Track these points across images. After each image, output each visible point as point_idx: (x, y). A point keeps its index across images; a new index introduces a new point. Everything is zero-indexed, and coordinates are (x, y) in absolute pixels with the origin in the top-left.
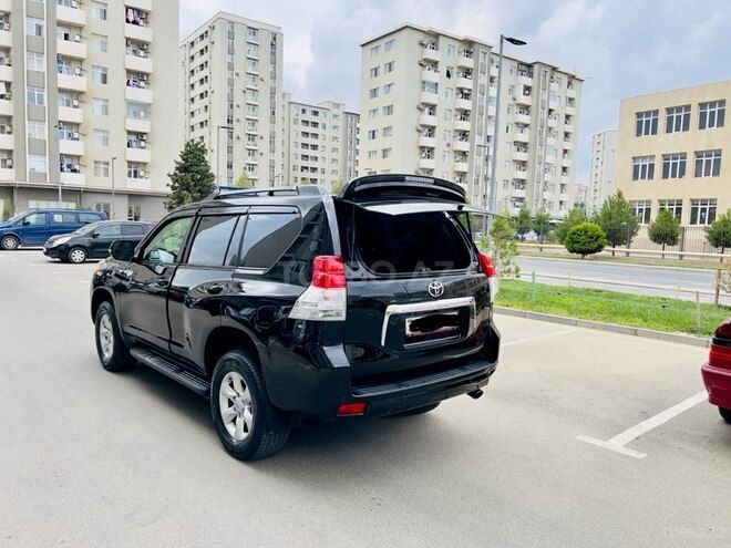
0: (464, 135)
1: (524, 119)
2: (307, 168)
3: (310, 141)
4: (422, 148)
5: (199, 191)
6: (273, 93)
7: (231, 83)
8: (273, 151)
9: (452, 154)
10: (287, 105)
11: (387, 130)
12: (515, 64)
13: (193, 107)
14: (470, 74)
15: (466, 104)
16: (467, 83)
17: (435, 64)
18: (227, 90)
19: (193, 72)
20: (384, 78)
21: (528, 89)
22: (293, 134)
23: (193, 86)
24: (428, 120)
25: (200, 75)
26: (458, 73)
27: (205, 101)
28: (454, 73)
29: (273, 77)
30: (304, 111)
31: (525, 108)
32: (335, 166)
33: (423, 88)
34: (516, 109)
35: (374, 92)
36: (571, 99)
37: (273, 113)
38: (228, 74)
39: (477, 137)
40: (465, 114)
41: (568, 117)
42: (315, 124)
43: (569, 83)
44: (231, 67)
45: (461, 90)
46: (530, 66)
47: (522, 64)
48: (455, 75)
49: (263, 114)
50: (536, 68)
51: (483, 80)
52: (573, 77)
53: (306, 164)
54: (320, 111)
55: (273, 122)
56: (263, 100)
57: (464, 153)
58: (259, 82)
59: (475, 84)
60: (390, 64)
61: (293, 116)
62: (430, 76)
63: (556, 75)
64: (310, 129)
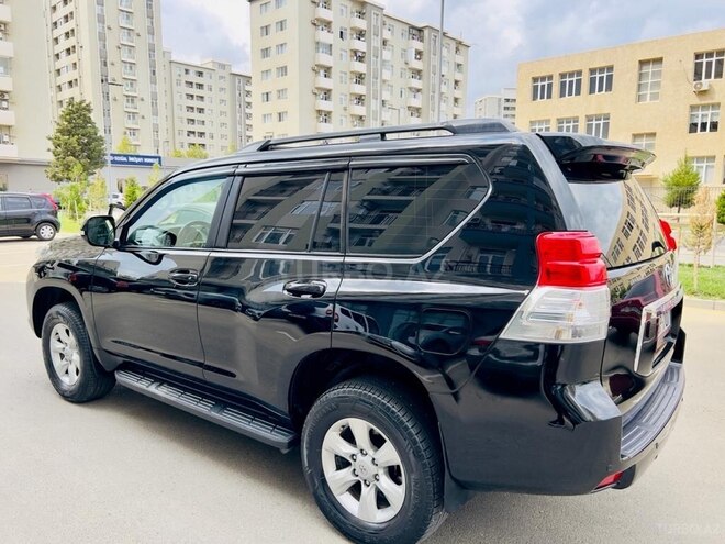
0: (360, 99)
1: (416, 83)
2: (194, 133)
3: (196, 103)
4: (319, 112)
5: (88, 157)
6: (152, 49)
7: (102, 37)
8: (155, 114)
9: (349, 119)
10: (167, 64)
11: (281, 92)
12: (406, 28)
13: (59, 65)
14: (363, 36)
15: (360, 67)
16: (361, 46)
17: (328, 24)
18: (99, 45)
19: (55, 24)
20: (275, 37)
21: (419, 53)
22: (176, 97)
23: (56, 40)
24: (324, 83)
25: (63, 28)
26: (352, 35)
27: (73, 57)
28: (347, 34)
29: (151, 32)
30: (187, 71)
31: (417, 73)
32: (224, 131)
33: (317, 49)
34: (409, 74)
35: (266, 52)
36: (459, 65)
37: (154, 72)
38: (98, 27)
39: (373, 101)
40: (360, 78)
41: (456, 82)
42: (200, 86)
43: (457, 49)
44: (101, 19)
45: (355, 52)
46: (420, 30)
47: (413, 27)
48: (349, 37)
49: (142, 73)
50: (426, 32)
51: (377, 43)
52: (460, 43)
53: (192, 128)
54: (205, 72)
55: (154, 82)
56: (141, 57)
57: (361, 117)
58: (135, 37)
59: (369, 46)
60: (281, 22)
61: (175, 77)
62: (324, 36)
63: (446, 40)
64: (195, 91)
